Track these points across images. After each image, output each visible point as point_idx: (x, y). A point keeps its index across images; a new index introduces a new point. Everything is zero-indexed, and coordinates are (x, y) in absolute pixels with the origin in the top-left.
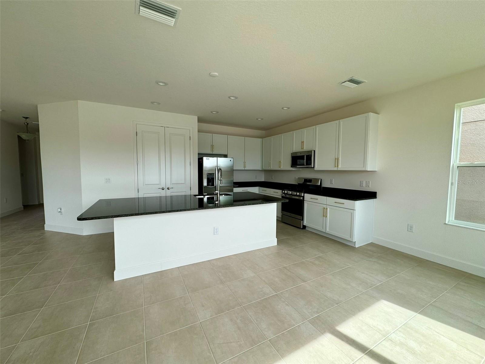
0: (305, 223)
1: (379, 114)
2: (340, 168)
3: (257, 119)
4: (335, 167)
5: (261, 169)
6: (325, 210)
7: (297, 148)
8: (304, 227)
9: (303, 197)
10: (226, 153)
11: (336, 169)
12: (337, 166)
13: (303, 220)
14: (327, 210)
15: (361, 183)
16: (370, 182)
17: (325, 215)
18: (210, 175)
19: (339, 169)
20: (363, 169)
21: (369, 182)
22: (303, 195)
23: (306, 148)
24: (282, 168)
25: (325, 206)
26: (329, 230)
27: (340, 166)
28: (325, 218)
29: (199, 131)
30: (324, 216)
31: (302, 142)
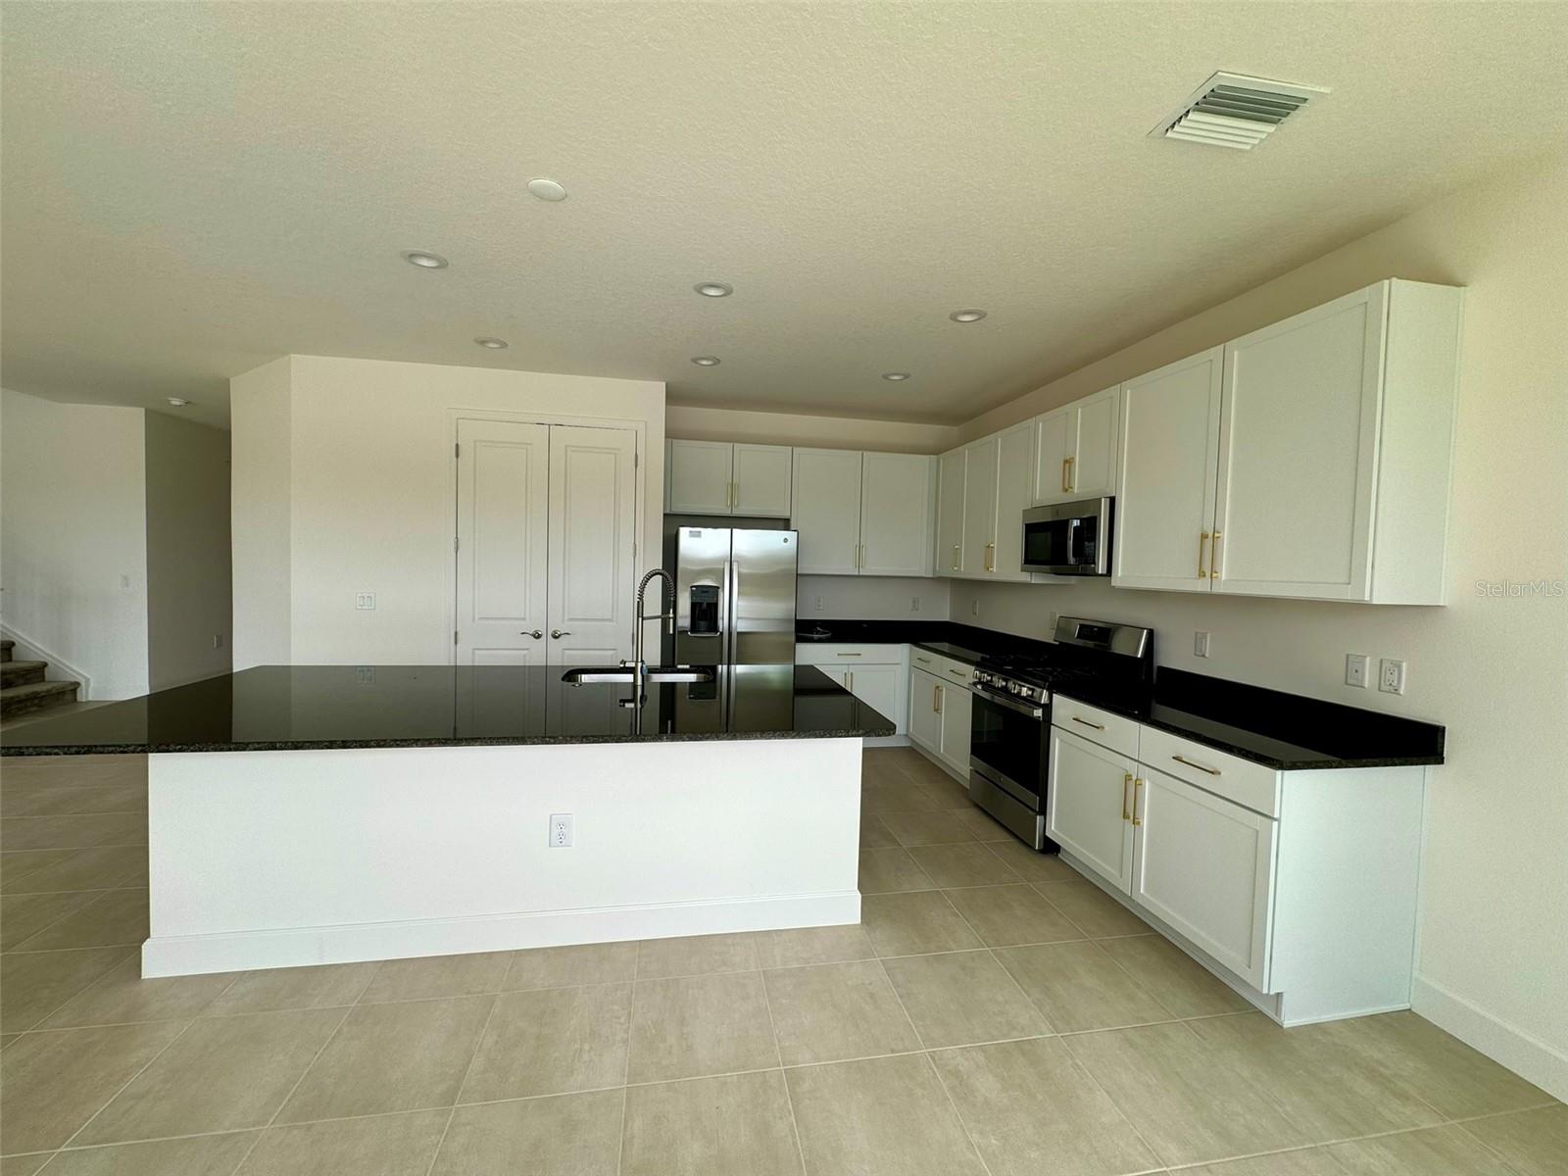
0: (1053, 831)
1: (1459, 285)
2: (1227, 579)
3: (886, 377)
4: (1202, 574)
5: (931, 576)
6: (1130, 786)
7: (1044, 491)
8: (1051, 848)
9: (1048, 708)
10: (782, 512)
11: (1202, 586)
12: (1208, 574)
13: (1043, 811)
14: (1139, 787)
15: (1351, 669)
16: (1404, 665)
17: (1130, 813)
18: (703, 592)
19: (1220, 589)
20: (1347, 595)
21: (1400, 667)
22: (1044, 699)
23: (1079, 490)
24: (997, 573)
25: (1132, 768)
26: (1146, 890)
27: (1224, 575)
28: (1129, 824)
29: (671, 434)
30: (1125, 816)
31: (1066, 462)
